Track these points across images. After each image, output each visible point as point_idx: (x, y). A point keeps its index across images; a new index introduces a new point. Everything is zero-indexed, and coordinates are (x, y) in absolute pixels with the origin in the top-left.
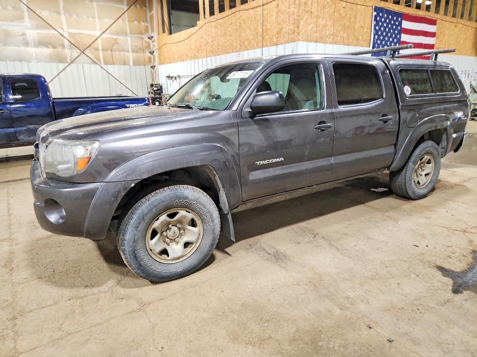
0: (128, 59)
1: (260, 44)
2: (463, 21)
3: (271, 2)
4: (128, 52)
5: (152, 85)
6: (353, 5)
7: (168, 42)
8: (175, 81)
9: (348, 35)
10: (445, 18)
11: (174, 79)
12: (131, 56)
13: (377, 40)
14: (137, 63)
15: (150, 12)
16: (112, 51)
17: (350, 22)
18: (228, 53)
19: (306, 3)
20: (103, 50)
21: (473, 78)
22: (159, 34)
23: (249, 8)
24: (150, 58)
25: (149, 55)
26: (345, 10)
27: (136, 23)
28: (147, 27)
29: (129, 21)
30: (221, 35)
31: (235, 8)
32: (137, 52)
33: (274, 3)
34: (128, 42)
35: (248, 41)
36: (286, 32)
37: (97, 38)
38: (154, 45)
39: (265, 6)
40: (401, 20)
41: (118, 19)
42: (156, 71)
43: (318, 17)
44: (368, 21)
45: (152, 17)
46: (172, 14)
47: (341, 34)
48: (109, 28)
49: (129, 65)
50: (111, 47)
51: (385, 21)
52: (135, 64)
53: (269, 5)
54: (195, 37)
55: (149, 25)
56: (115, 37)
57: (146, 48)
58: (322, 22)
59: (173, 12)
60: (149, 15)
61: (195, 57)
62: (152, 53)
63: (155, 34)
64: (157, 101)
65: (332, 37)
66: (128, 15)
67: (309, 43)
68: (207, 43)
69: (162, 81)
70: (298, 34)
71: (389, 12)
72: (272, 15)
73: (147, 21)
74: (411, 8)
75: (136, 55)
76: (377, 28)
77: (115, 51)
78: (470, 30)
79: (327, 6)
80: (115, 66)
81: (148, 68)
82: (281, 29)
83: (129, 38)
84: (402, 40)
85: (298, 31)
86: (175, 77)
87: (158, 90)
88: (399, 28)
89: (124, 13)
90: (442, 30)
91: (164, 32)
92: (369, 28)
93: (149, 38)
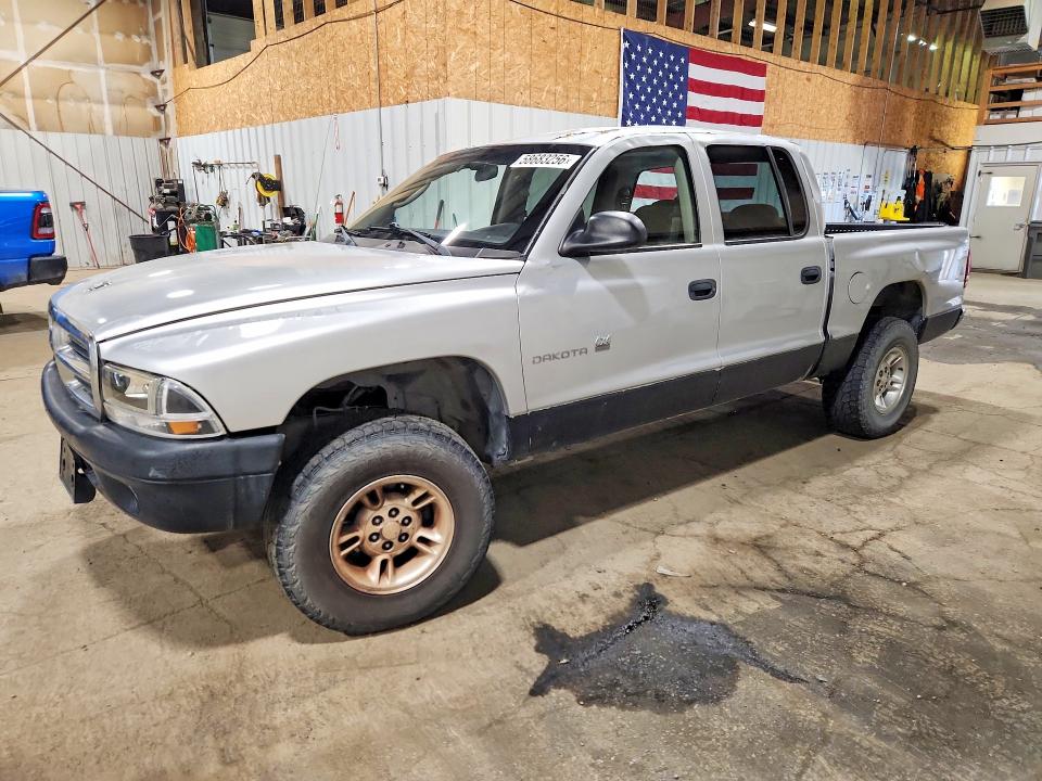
0: (101, 121)
1: (375, 100)
2: (824, 70)
3: (391, 6)
4: (101, 102)
5: (159, 183)
6: (573, 23)
7: (195, 84)
8: (212, 174)
9: (566, 89)
10: (784, 60)
11: (209, 169)
12: (107, 114)
13: (633, 102)
14: (124, 129)
15: (154, 13)
16: (57, 99)
17: (568, 60)
18: (315, 115)
19: (460, 13)
20: (33, 97)
21: (849, 189)
22: (175, 66)
23: (351, 15)
24: (156, 120)
25: (156, 113)
26: (555, 33)
27: (119, 37)
28: (148, 48)
29: (101, 32)
30: (298, 75)
31: (323, 15)
32: (123, 104)
33: (398, 8)
34: (102, 79)
35: (350, 91)
36: (422, 74)
37: (20, 69)
38: (166, 89)
39: (381, 14)
40: (686, 63)
41: (73, 26)
42: (171, 152)
43: (491, 46)
44: (611, 60)
45: (158, 24)
46: (210, 22)
47: (549, 84)
48: (49, 45)
49: (103, 134)
50: (56, 90)
51: (650, 63)
52: (118, 131)
53: (387, 12)
54: (247, 77)
55: (153, 44)
56: (68, 68)
57: (147, 95)
58: (500, 57)
59: (212, 17)
60: (151, 20)
61: (250, 122)
62: (161, 108)
63: (166, 65)
64: (172, 219)
65: (528, 92)
66: (98, 18)
67: (474, 103)
68: (272, 90)
69: (185, 174)
70: (446, 80)
71: (658, 44)
72: (396, 36)
73: (147, 34)
74: (707, 37)
75: (120, 111)
76: (632, 76)
77: (65, 99)
78: (841, 91)
79: (513, 22)
80: (68, 136)
81: (153, 142)
82: (414, 68)
83: (102, 72)
84: (690, 103)
85: (444, 74)
86: (212, 166)
87: (172, 194)
88: (682, 79)
89: (90, 12)
90: (780, 86)
91: (186, 62)
92: (614, 75)
93: (153, 73)
